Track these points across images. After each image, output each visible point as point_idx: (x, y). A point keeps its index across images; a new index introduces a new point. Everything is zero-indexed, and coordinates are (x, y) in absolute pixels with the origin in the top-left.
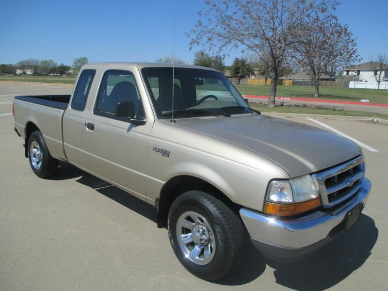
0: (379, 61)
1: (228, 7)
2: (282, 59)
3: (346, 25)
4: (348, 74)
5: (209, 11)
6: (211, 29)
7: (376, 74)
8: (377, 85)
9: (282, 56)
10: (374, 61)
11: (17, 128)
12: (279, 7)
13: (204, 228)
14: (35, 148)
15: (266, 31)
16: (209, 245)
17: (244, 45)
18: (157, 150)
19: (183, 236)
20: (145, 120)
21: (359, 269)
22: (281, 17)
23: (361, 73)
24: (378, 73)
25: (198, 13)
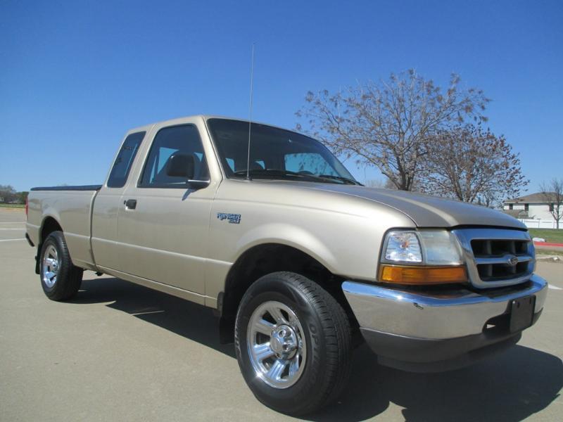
0: (554, 191)
1: (336, 104)
2: (414, 175)
3: (502, 136)
4: (511, 208)
5: (310, 110)
6: (313, 133)
7: (551, 210)
8: (556, 224)
9: (413, 170)
10: (547, 191)
11: (29, 234)
12: (407, 104)
13: (291, 330)
14: (51, 256)
15: (389, 137)
16: (298, 356)
17: (360, 156)
18: (222, 217)
19: (256, 346)
20: (208, 182)
21: (541, 412)
22: (411, 117)
23: (530, 207)
24: (555, 206)
25: (296, 114)
